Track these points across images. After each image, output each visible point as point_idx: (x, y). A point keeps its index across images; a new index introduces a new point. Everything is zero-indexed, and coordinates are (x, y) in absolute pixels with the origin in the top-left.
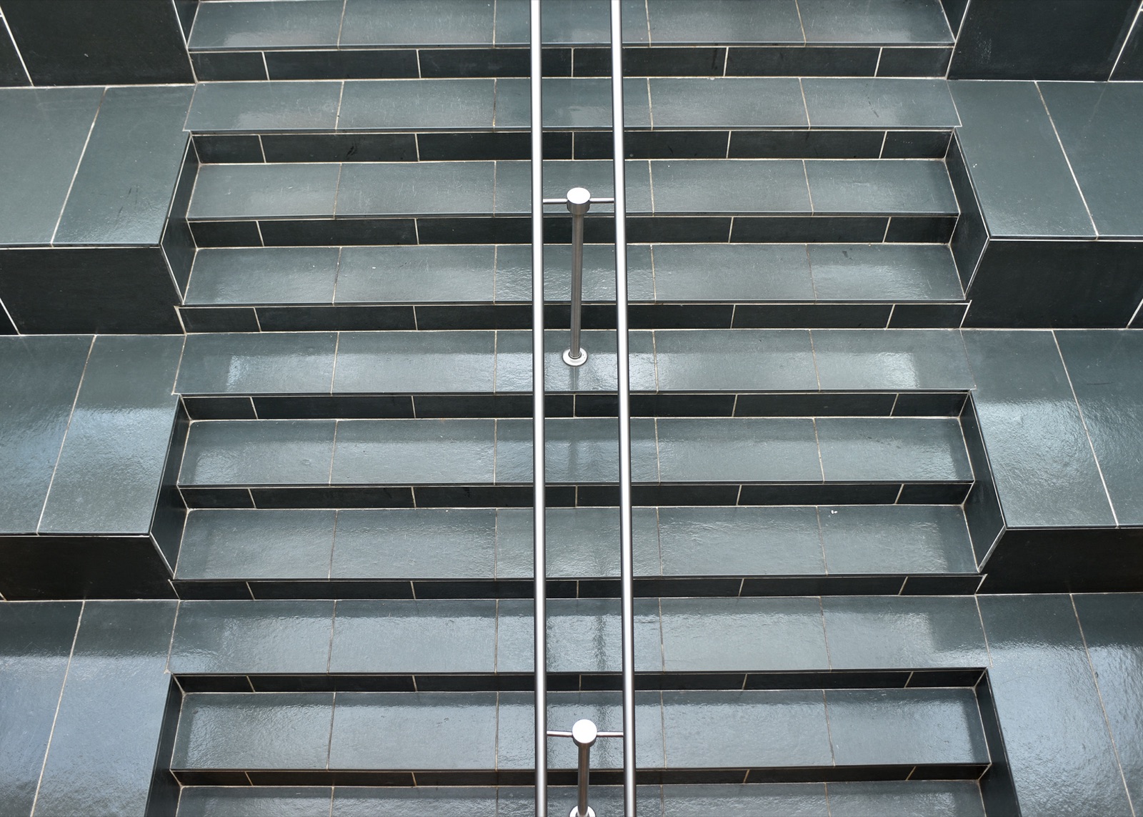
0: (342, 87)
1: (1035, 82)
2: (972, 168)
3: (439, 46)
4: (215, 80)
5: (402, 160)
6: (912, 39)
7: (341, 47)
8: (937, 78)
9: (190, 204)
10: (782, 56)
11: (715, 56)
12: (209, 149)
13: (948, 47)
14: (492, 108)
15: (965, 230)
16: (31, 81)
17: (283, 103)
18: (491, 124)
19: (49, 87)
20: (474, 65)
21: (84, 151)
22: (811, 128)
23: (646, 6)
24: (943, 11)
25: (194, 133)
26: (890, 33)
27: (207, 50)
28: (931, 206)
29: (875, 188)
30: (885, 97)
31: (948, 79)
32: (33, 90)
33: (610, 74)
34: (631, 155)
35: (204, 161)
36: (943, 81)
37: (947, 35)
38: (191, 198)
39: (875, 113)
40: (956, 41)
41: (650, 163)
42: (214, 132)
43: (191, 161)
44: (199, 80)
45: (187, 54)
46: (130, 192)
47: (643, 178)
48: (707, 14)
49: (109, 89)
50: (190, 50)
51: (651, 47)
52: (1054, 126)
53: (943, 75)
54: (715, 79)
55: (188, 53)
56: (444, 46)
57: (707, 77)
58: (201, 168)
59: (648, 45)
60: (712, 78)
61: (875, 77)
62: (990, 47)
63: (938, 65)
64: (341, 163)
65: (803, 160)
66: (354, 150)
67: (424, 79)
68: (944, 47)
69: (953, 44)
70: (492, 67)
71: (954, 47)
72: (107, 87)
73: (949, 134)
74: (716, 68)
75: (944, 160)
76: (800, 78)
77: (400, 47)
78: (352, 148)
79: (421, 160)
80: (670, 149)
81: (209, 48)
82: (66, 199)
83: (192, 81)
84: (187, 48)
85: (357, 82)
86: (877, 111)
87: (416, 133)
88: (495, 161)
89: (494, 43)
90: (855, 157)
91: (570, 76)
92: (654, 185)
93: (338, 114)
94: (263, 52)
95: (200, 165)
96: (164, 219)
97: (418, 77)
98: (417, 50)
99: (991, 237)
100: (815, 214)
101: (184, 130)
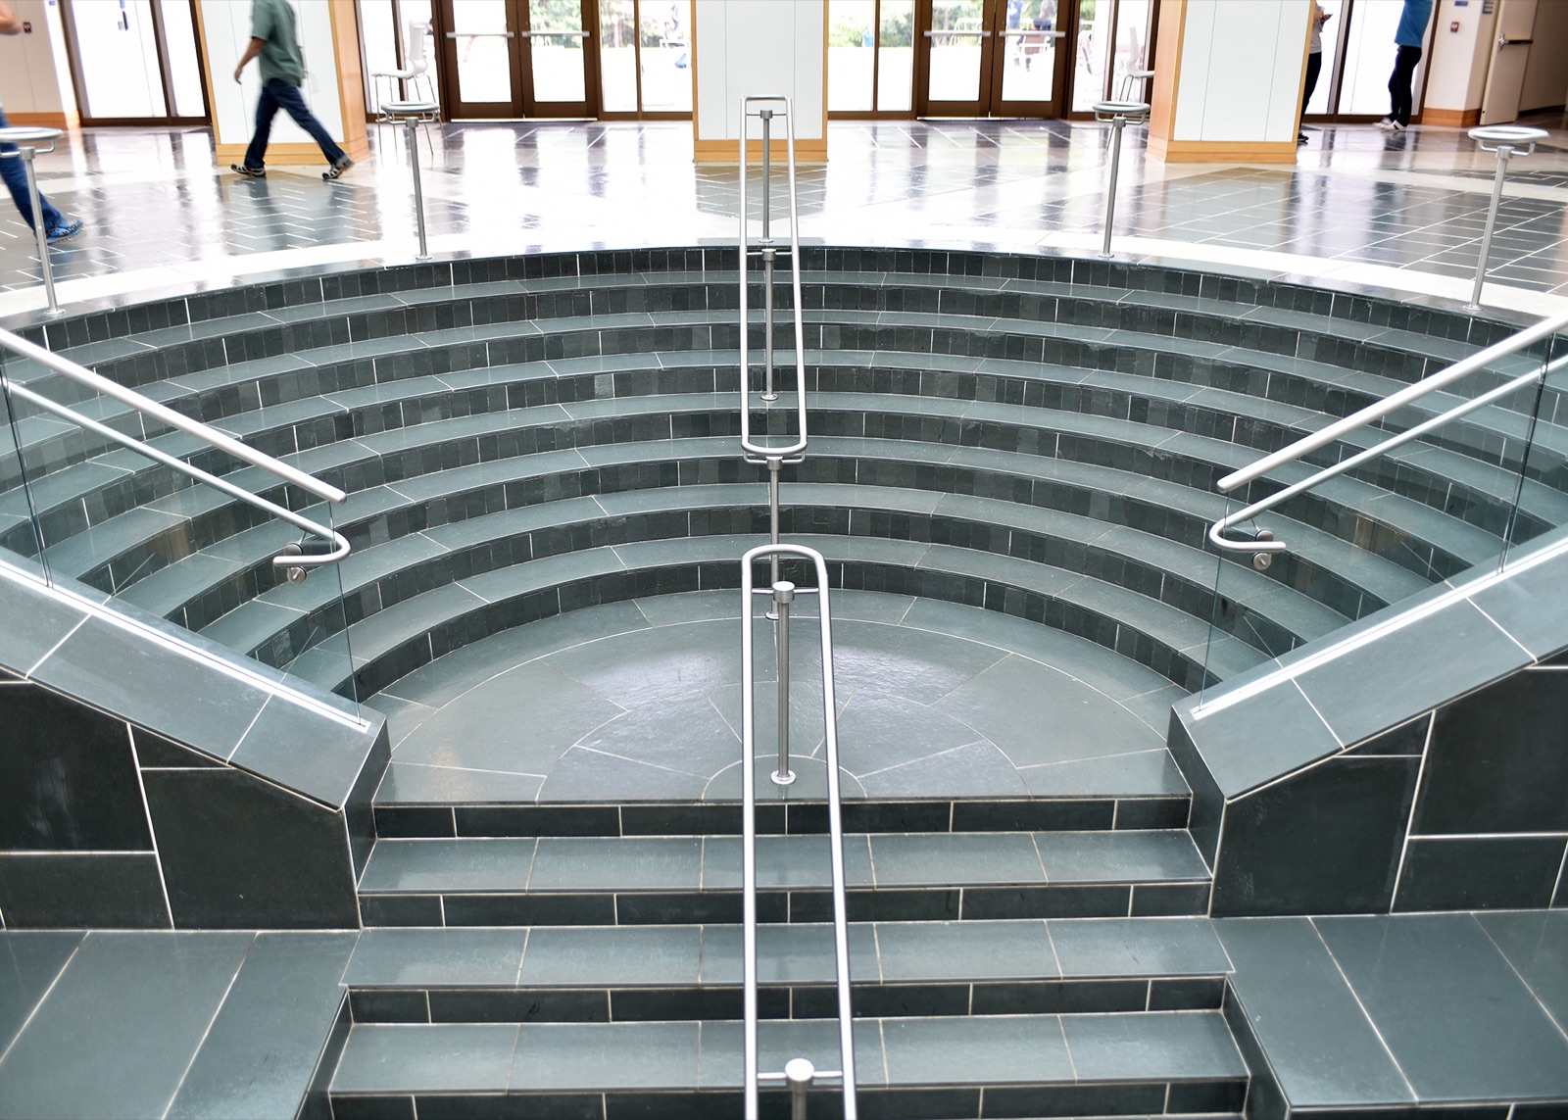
0: (528, 935)
1: (1309, 917)
2: (1255, 1022)
3: (639, 890)
4: (383, 926)
5: (591, 1020)
6: (1165, 875)
7: (529, 891)
8: (1199, 917)
9: (335, 1073)
10: (1023, 897)
11: (948, 899)
12: (366, 1007)
13: (1205, 883)
14: (698, 960)
15: (1260, 1098)
16: (172, 923)
17: (458, 953)
18: (697, 979)
19: (192, 931)
20: (678, 910)
21: (220, 1008)
22: (1065, 978)
23: (869, 845)
24: (1194, 843)
25: (351, 987)
26: (1140, 868)
27: (378, 893)
28: (1215, 1070)
29: (1146, 1047)
30: (1144, 941)
31: (1212, 916)
32: (173, 934)
33: (832, 919)
34: (859, 1014)
35: (358, 1020)
36: (1205, 921)
37: (1202, 869)
38: (338, 1066)
39: (1135, 959)
40: (1213, 876)
41: (880, 1022)
42: (375, 987)
43: (344, 1019)
44: (365, 925)
45: (355, 897)
46: (266, 1059)
47: (874, 1041)
48: (936, 853)
49: (260, 935)
50: (359, 893)
51: (876, 890)
52: (1340, 969)
53: (1205, 913)
54: (951, 924)
55: (357, 895)
56: (645, 890)
57: (941, 922)
58: (354, 1029)
59: (873, 887)
60: (947, 923)
61: (1129, 918)
62: (1251, 881)
63: (1198, 903)
64: (519, 1024)
65: (1059, 1015)
66: (535, 1009)
67: (620, 926)
68: (1201, 883)
69: (1210, 880)
70: (698, 913)
71: (1212, 883)
72: (259, 932)
73: (1222, 981)
74: (951, 911)
75: (1221, 1011)
76: (1045, 920)
77: (596, 891)
78: (534, 1007)
79: (614, 1020)
80: (904, 1006)
81: (382, 889)
82: (189, 1068)
83: (357, 927)
84: (356, 890)
85: (544, 930)
86: (1137, 956)
87: (609, 990)
88: (700, 1022)
89: (701, 887)
90: (1118, 1011)
91: (786, 922)
92: (887, 1050)
93: (521, 966)
94: (441, 896)
95: (354, 1025)
96: (302, 1094)
97: (614, 924)
98: (615, 895)
99: (1292, 1107)
100: (1079, 1082)
101: (340, 984)
